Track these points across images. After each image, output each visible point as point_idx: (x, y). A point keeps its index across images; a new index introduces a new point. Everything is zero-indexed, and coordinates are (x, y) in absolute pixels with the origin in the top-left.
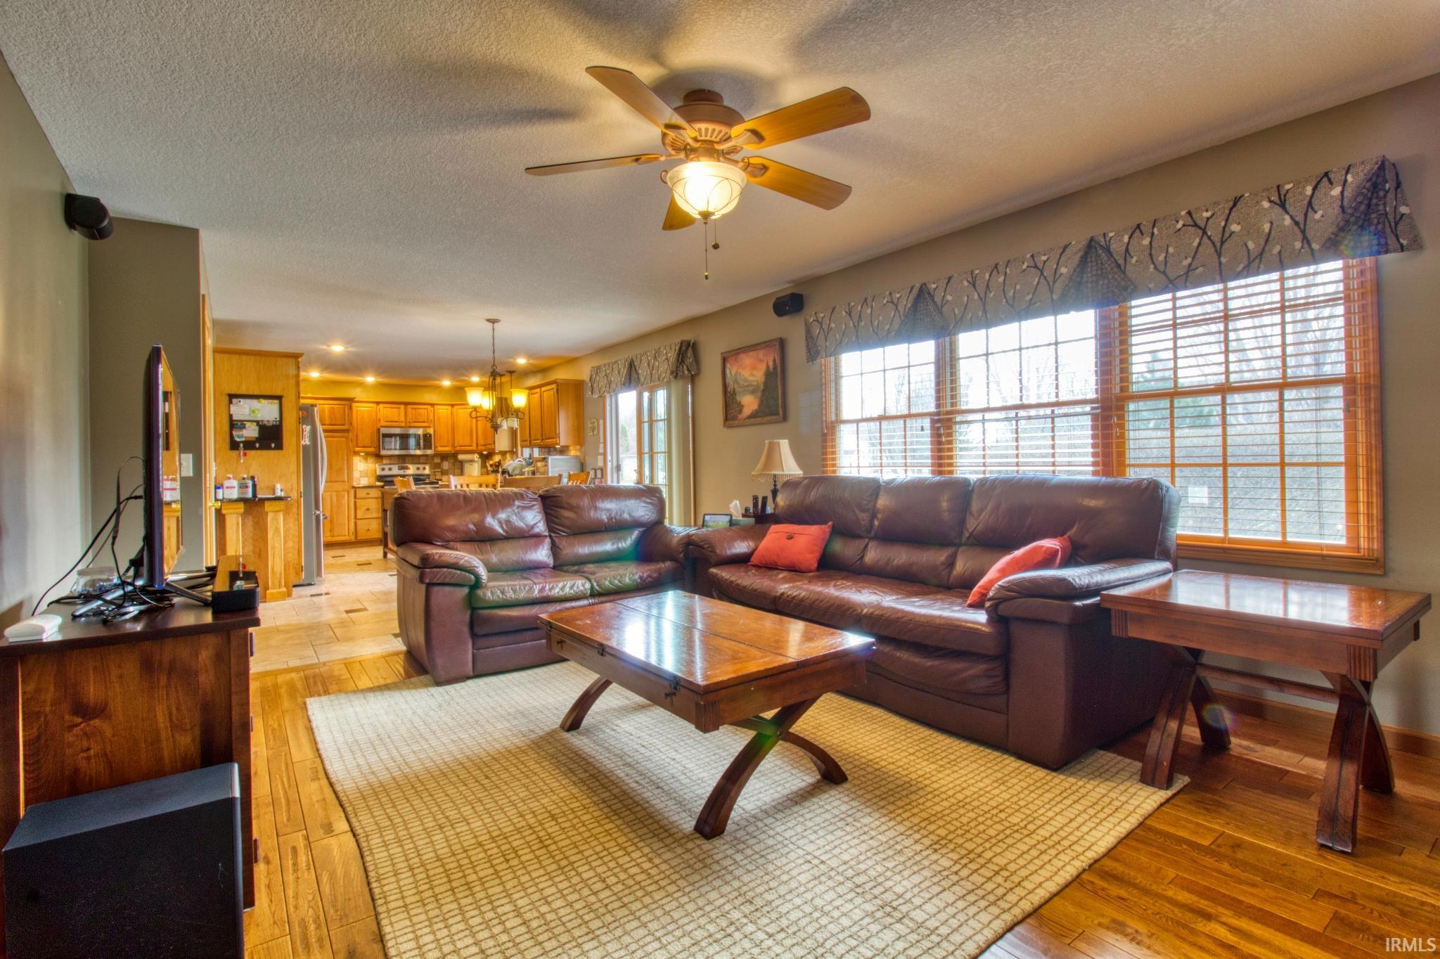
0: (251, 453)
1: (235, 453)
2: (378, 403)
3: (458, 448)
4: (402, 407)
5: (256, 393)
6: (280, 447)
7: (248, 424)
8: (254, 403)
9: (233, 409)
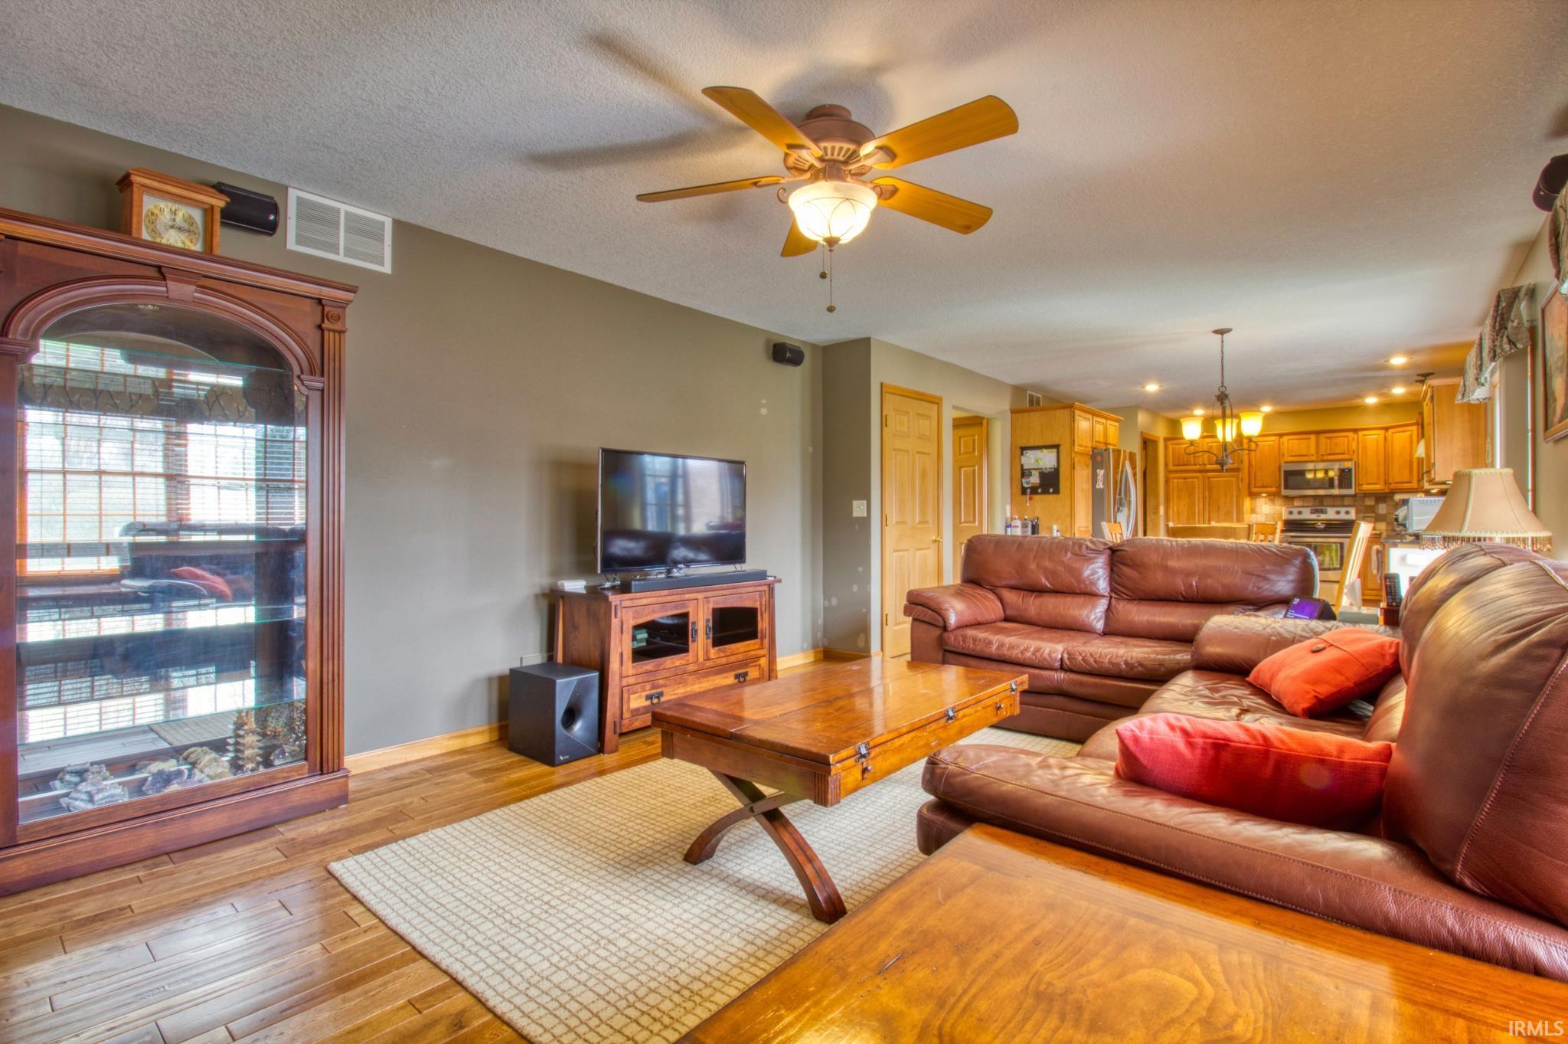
0: (1036, 497)
1: (1023, 497)
2: (1281, 435)
3: (1393, 486)
4: (1313, 437)
5: (1040, 444)
6: (1057, 491)
7: (1034, 472)
8: (1038, 453)
9: (1024, 460)
